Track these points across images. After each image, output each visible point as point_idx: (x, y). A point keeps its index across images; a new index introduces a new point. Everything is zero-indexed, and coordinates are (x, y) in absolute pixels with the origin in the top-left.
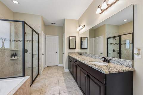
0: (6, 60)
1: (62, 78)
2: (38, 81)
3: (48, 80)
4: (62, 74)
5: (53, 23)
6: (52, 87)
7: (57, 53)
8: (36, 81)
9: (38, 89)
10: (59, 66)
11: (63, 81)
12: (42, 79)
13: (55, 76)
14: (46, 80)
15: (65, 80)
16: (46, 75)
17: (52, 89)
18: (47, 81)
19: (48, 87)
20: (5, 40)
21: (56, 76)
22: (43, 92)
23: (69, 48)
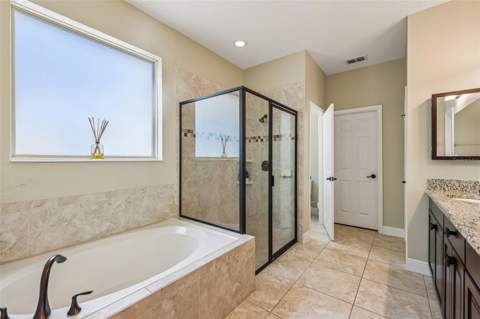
0: (229, 185)
1: (382, 292)
2: (288, 264)
3: (319, 272)
4: (385, 276)
5: (353, 61)
6: (320, 303)
7: (373, 176)
8: (283, 258)
9: (276, 287)
10: (382, 235)
11: (381, 308)
12: (300, 259)
13: (350, 270)
14: (310, 266)
15: (388, 306)
16: (319, 253)
17: (318, 311)
18: (313, 273)
19: (307, 295)
20: (227, 140)
21: (355, 270)
22: (286, 305)
23: (434, 157)
